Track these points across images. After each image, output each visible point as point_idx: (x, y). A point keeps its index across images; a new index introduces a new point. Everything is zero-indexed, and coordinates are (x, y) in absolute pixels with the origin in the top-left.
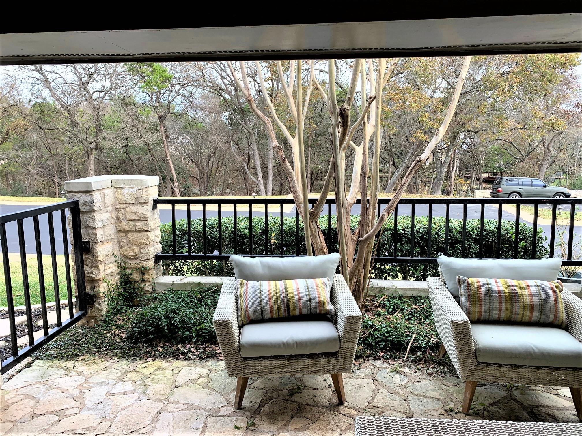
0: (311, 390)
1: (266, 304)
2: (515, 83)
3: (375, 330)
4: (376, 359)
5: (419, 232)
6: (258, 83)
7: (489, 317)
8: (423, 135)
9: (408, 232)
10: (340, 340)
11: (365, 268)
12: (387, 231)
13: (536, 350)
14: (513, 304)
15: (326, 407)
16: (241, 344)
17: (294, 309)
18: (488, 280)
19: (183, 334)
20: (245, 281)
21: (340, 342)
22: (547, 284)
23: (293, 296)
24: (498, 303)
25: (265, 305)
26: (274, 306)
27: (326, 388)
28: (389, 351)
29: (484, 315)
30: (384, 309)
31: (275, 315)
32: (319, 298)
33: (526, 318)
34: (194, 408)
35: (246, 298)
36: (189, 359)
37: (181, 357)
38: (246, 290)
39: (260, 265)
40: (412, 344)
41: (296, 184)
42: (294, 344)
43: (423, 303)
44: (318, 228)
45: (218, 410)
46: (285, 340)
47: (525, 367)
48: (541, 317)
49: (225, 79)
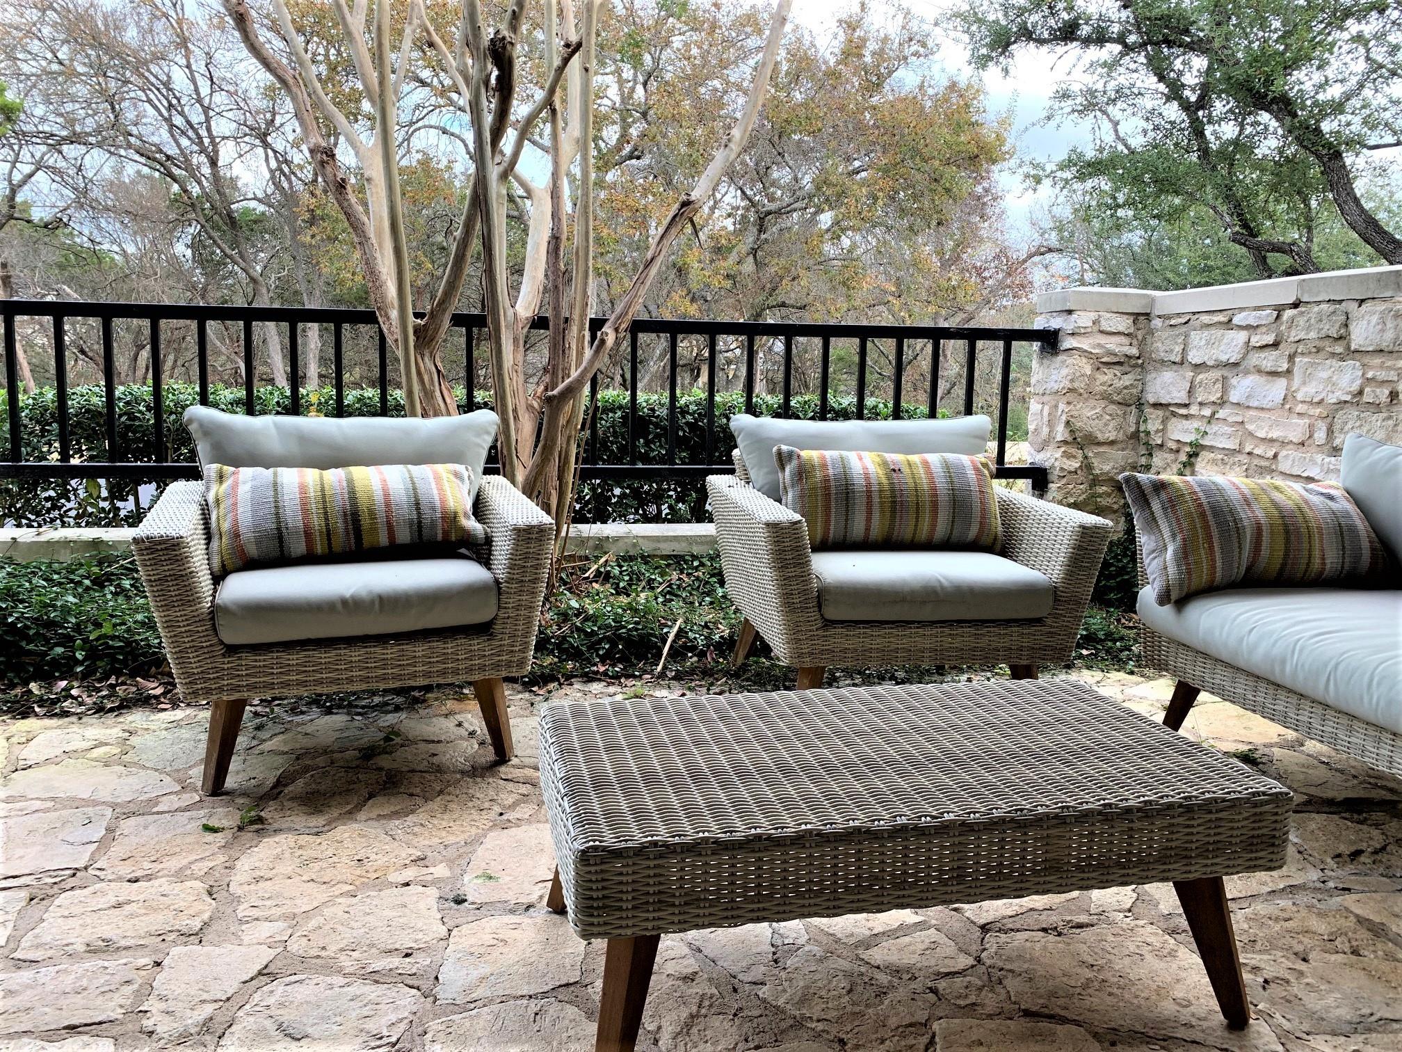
0: (422, 746)
1: (293, 517)
2: (881, 190)
3: (587, 619)
4: (589, 678)
5: (688, 413)
6: (275, 152)
7: (845, 536)
8: (687, 301)
9: (663, 412)
10: (499, 588)
11: (561, 477)
12: (613, 410)
13: (946, 583)
14: (895, 502)
15: (462, 772)
16: (219, 606)
17: (374, 529)
18: (844, 453)
19: (45, 654)
20: (228, 469)
21: (500, 594)
22: (965, 459)
23: (371, 498)
24: (864, 500)
25: (289, 520)
26: (317, 522)
27: (461, 738)
28: (620, 661)
29: (834, 533)
30: (608, 586)
31: (319, 547)
32: (443, 501)
33: (923, 534)
34: (76, 804)
35: (235, 504)
36: (65, 714)
37: (37, 709)
38: (235, 486)
39: (273, 431)
40: (674, 641)
41: (378, 255)
42: (372, 602)
43: (696, 568)
44: (439, 372)
45: (155, 801)
46: (348, 593)
47: (922, 624)
48: (952, 530)
49: (183, 133)
